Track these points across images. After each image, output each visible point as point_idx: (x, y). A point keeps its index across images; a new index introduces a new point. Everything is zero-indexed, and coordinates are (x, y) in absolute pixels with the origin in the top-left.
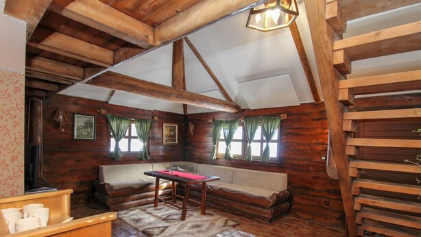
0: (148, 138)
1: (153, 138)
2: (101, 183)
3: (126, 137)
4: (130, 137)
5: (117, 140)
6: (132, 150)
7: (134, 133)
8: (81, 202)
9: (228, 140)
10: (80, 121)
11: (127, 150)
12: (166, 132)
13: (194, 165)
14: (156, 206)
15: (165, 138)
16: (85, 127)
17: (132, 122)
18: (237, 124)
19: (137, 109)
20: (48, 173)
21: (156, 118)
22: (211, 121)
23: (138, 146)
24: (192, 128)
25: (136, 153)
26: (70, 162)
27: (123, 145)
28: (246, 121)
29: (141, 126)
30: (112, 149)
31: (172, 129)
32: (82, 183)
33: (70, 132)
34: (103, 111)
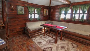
0: (40, 14)
1: (41, 14)
2: (27, 28)
3: (33, 14)
4: (35, 14)
5: (31, 14)
6: (35, 17)
7: (36, 12)
8: (21, 34)
9: (66, 14)
10: (19, 8)
11: (34, 17)
12: (44, 12)
13: (53, 22)
14: (44, 36)
15: (44, 14)
16: (21, 10)
17: (35, 9)
18: (69, 8)
19: (36, 5)
20: (10, 26)
21: (42, 7)
22: (59, 8)
23: (37, 16)
24: (52, 10)
25: (37, 18)
26: (17, 22)
27: (33, 16)
28: (73, 7)
29: (38, 10)
30: (30, 17)
31: (46, 11)
32: (21, 28)
33: (16, 12)
34: (26, 5)
